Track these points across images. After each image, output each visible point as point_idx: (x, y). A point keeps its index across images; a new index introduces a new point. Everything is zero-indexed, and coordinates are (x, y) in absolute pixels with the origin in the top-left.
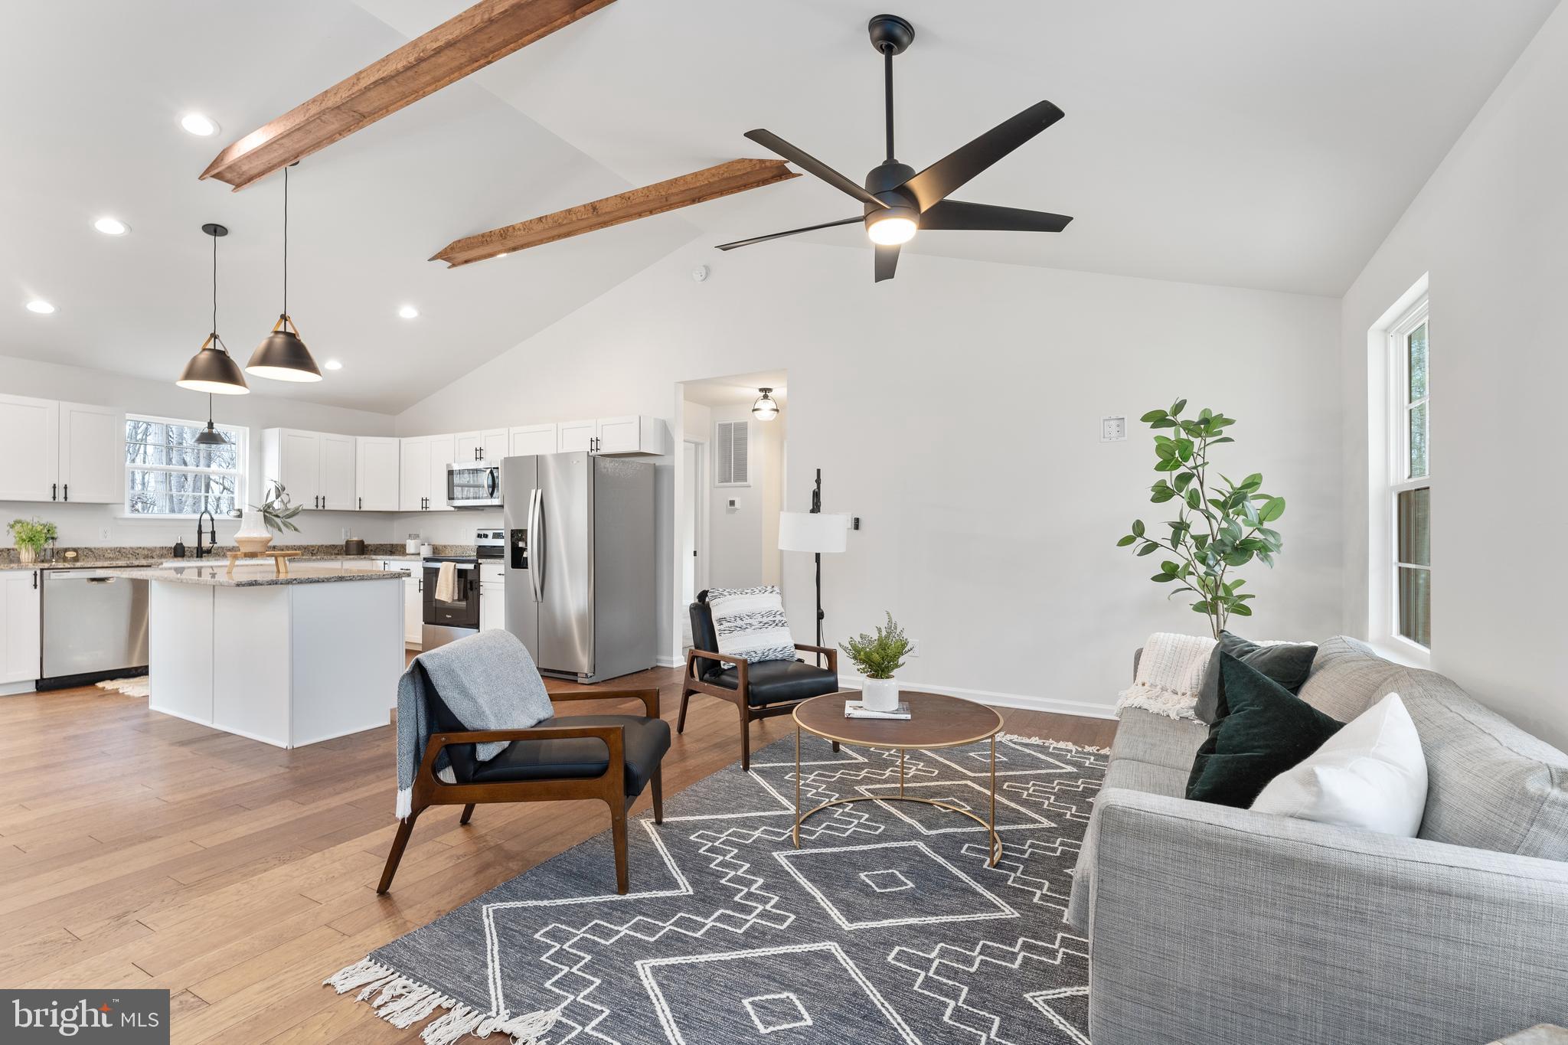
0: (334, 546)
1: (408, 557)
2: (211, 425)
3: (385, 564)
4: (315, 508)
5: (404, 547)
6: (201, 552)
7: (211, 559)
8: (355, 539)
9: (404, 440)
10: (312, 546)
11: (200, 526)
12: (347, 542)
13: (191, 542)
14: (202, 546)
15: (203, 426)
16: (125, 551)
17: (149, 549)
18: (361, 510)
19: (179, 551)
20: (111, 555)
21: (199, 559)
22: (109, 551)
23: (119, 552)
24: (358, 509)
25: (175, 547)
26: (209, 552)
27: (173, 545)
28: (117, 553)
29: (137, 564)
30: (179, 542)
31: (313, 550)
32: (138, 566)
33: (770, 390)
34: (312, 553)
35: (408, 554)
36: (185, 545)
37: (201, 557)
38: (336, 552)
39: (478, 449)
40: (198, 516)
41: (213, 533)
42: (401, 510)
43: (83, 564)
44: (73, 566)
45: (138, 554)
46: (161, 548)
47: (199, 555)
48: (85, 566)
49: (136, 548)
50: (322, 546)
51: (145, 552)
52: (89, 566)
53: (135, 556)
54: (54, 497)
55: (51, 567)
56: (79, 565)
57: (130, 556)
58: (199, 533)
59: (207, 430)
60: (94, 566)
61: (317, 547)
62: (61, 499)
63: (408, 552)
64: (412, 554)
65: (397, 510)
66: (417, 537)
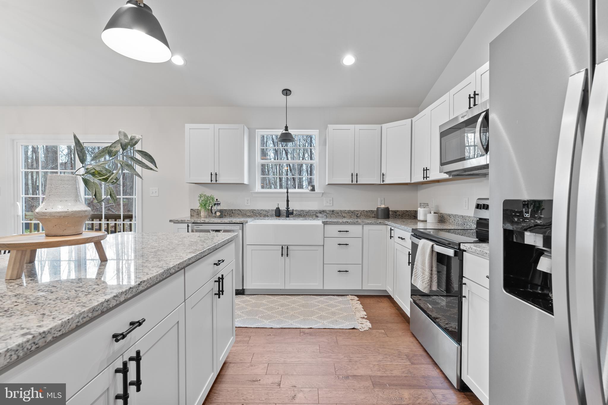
0: (372, 211)
2: (286, 128)
4: (351, 183)
6: (289, 214)
8: (383, 206)
9: (414, 119)
10: (357, 211)
12: (378, 208)
13: (283, 208)
14: (289, 209)
15: (282, 131)
16: (255, 211)
17: (266, 211)
19: (277, 213)
20: (249, 214)
22: (248, 212)
23: (253, 212)
24: (382, 183)
26: (292, 213)
27: (275, 209)
29: (234, 222)
30: (278, 207)
31: (358, 214)
32: (235, 223)
34: (357, 216)
36: (281, 209)
37: (288, 217)
38: (374, 216)
40: (285, 190)
42: (412, 182)
43: (208, 220)
44: (202, 222)
45: (261, 214)
46: (271, 210)
47: (288, 216)
48: (210, 222)
49: (260, 210)
50: (364, 211)
51: (265, 213)
52: (212, 222)
53: (260, 215)
54: (211, 181)
55: (195, 222)
56: (205, 221)
57: (257, 215)
58: (288, 201)
59: (284, 132)
60: (214, 222)
61: (360, 212)
62: (214, 182)
63: (418, 218)
64: (422, 221)
65: (409, 182)
66: (426, 205)
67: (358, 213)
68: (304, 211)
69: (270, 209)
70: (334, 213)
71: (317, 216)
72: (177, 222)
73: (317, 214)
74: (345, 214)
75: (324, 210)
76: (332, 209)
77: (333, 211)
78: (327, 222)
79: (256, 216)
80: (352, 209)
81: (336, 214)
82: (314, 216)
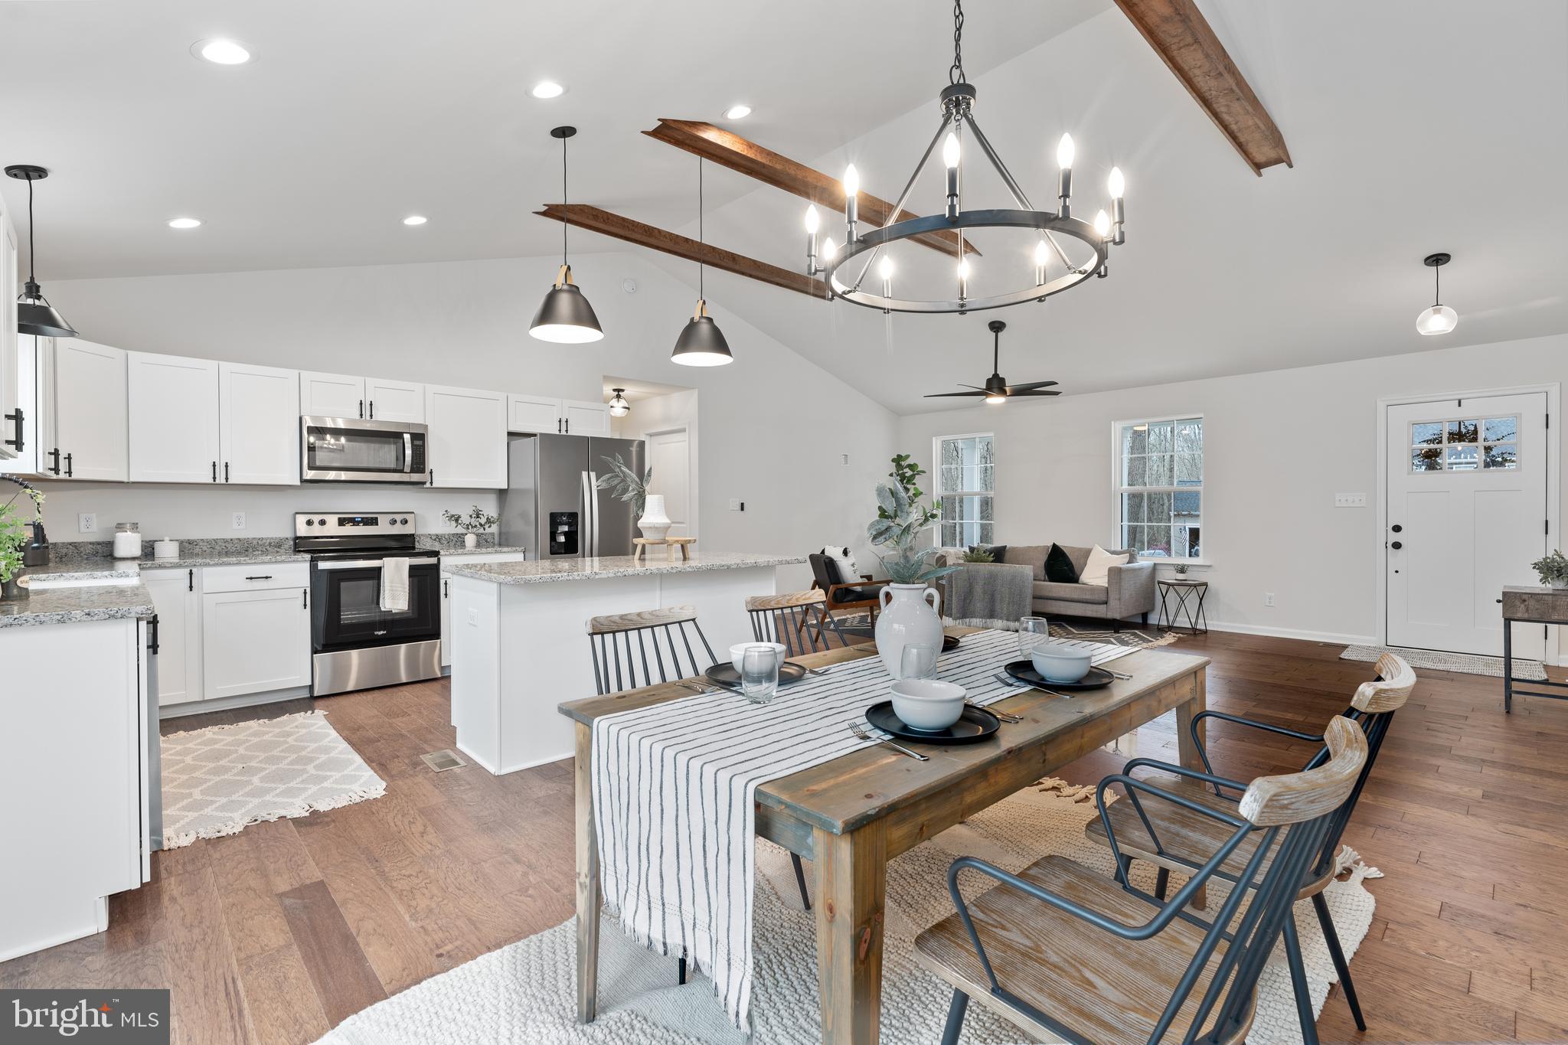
5: (110, 544)
9: (135, 356)
33: (623, 390)
63: (119, 553)
64: (134, 559)
65: (125, 480)
66: (135, 527)
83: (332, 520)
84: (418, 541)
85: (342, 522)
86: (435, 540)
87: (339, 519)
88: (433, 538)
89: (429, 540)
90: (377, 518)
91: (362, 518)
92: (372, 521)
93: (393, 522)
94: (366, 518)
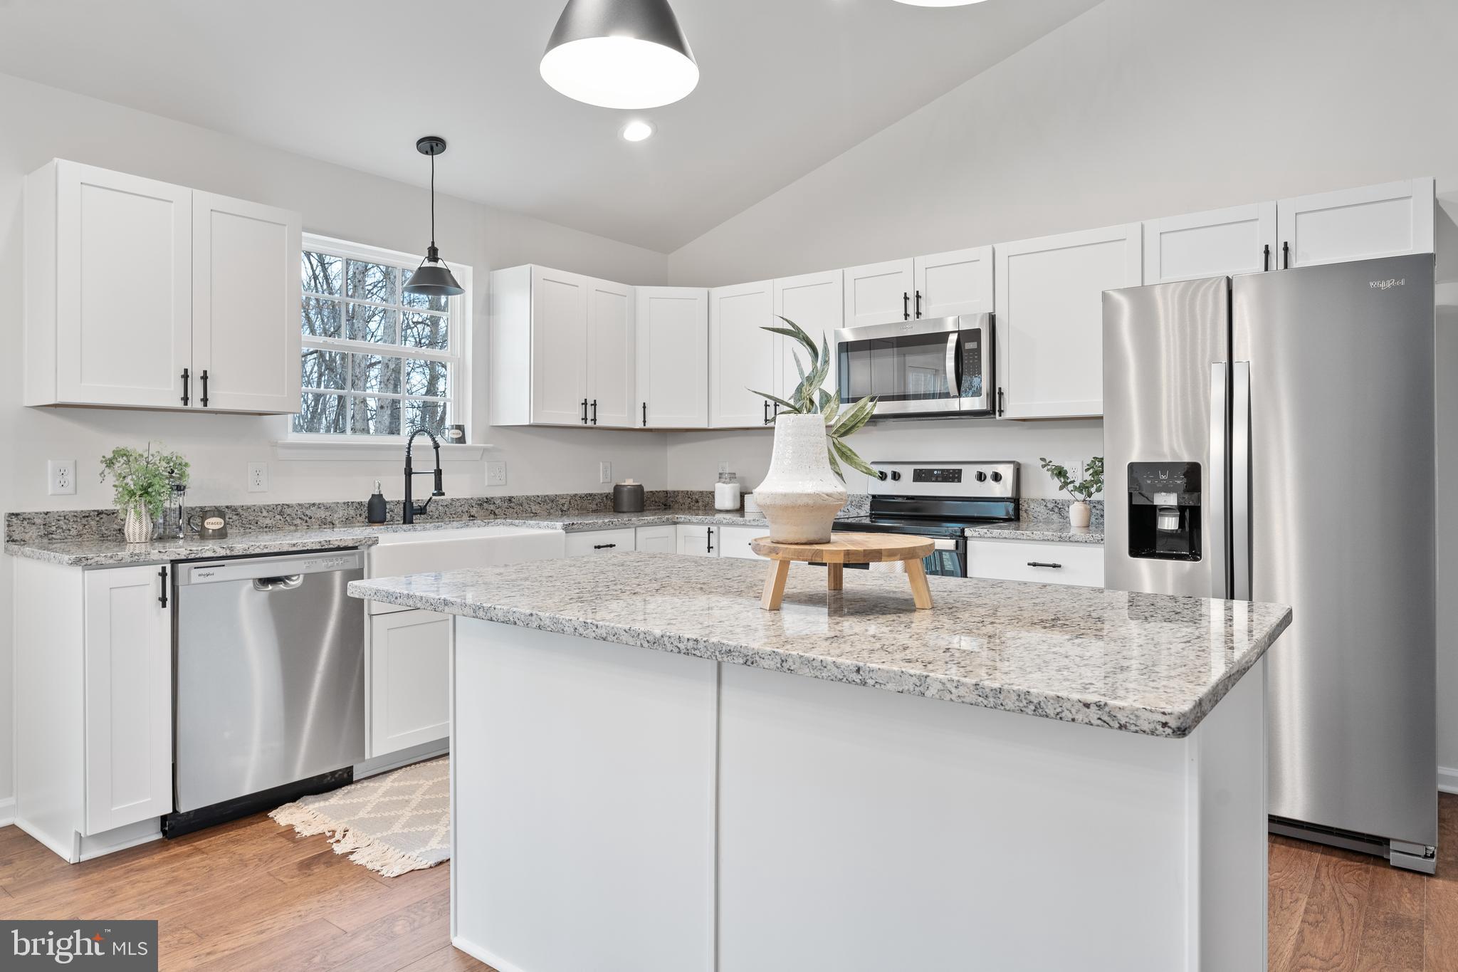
0: (591, 495)
1: (719, 516)
2: (432, 254)
3: (709, 532)
4: (581, 423)
5: (710, 495)
6: (412, 513)
7: (428, 526)
8: (629, 482)
9: (717, 292)
10: (562, 497)
11: (409, 460)
12: (618, 489)
13: (394, 493)
14: (414, 498)
15: (415, 258)
16: (288, 511)
17: (327, 508)
18: (649, 425)
19: (376, 512)
20: (268, 521)
21: (405, 526)
22: (265, 513)
23: (281, 513)
24: (639, 425)
25: (370, 503)
26: (422, 511)
27: (366, 499)
28: (278, 517)
30: (377, 493)
31: (563, 505)
34: (562, 511)
35: (720, 511)
36: (387, 498)
37: (411, 522)
38: (594, 507)
39: (912, 296)
41: (438, 473)
42: (712, 427)
43: (246, 547)
44: (222, 553)
45: (311, 518)
46: (344, 503)
47: (407, 520)
48: (251, 551)
49: (307, 506)
50: (575, 495)
51: (322, 514)
52: (258, 551)
53: (306, 522)
54: (185, 399)
55: (192, 556)
56: (231, 549)
57: (298, 521)
58: (409, 473)
59: (427, 264)
60: (266, 551)
61: (569, 498)
62: (196, 403)
63: (718, 505)
64: (728, 511)
65: (705, 426)
66: (733, 477)
67: (563, 501)
68: (440, 503)
69: (341, 501)
70: (512, 505)
71: (472, 516)
72: (111, 561)
73: (471, 510)
74: (537, 507)
75: (488, 497)
76: (507, 494)
77: (510, 500)
78: (573, 524)
79: (293, 528)
80: (551, 492)
81: (517, 508)
82: (465, 517)
83: (907, 472)
84: (1026, 511)
85: (920, 476)
86: (1052, 510)
87: (915, 470)
88: (1050, 506)
89: (1042, 509)
90: (960, 471)
91: (943, 470)
92: (954, 476)
93: (981, 477)
94: (948, 470)
